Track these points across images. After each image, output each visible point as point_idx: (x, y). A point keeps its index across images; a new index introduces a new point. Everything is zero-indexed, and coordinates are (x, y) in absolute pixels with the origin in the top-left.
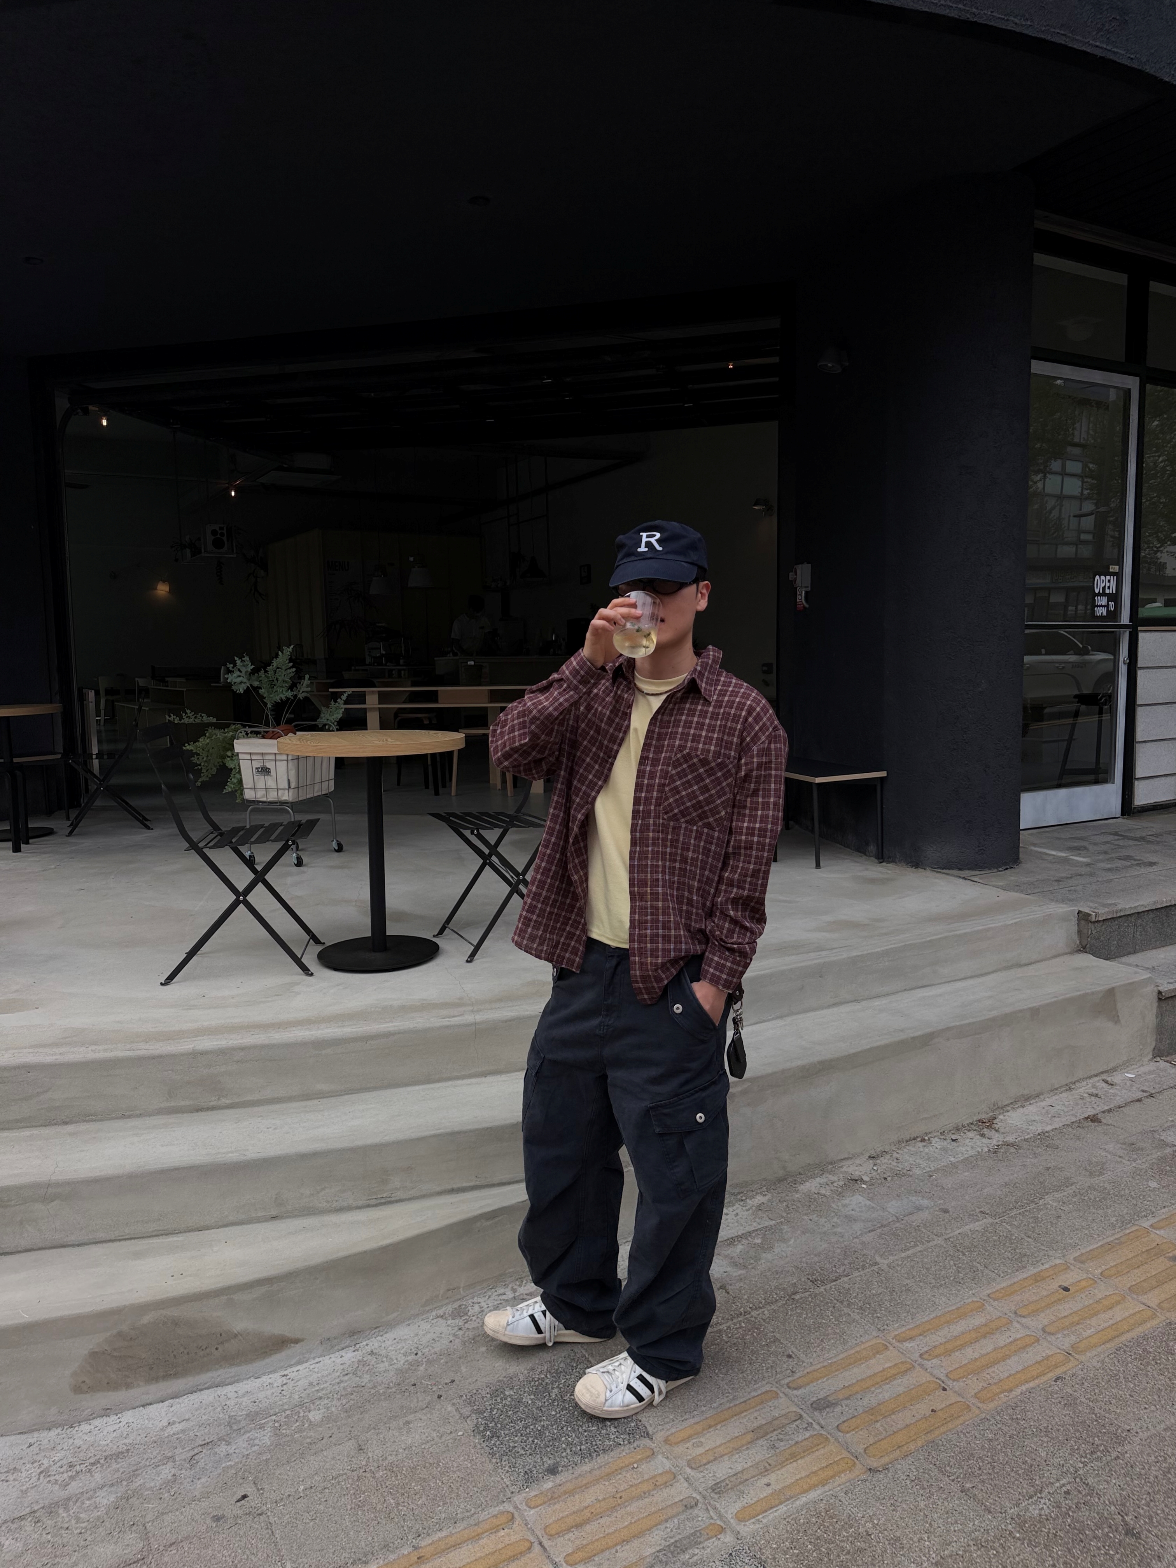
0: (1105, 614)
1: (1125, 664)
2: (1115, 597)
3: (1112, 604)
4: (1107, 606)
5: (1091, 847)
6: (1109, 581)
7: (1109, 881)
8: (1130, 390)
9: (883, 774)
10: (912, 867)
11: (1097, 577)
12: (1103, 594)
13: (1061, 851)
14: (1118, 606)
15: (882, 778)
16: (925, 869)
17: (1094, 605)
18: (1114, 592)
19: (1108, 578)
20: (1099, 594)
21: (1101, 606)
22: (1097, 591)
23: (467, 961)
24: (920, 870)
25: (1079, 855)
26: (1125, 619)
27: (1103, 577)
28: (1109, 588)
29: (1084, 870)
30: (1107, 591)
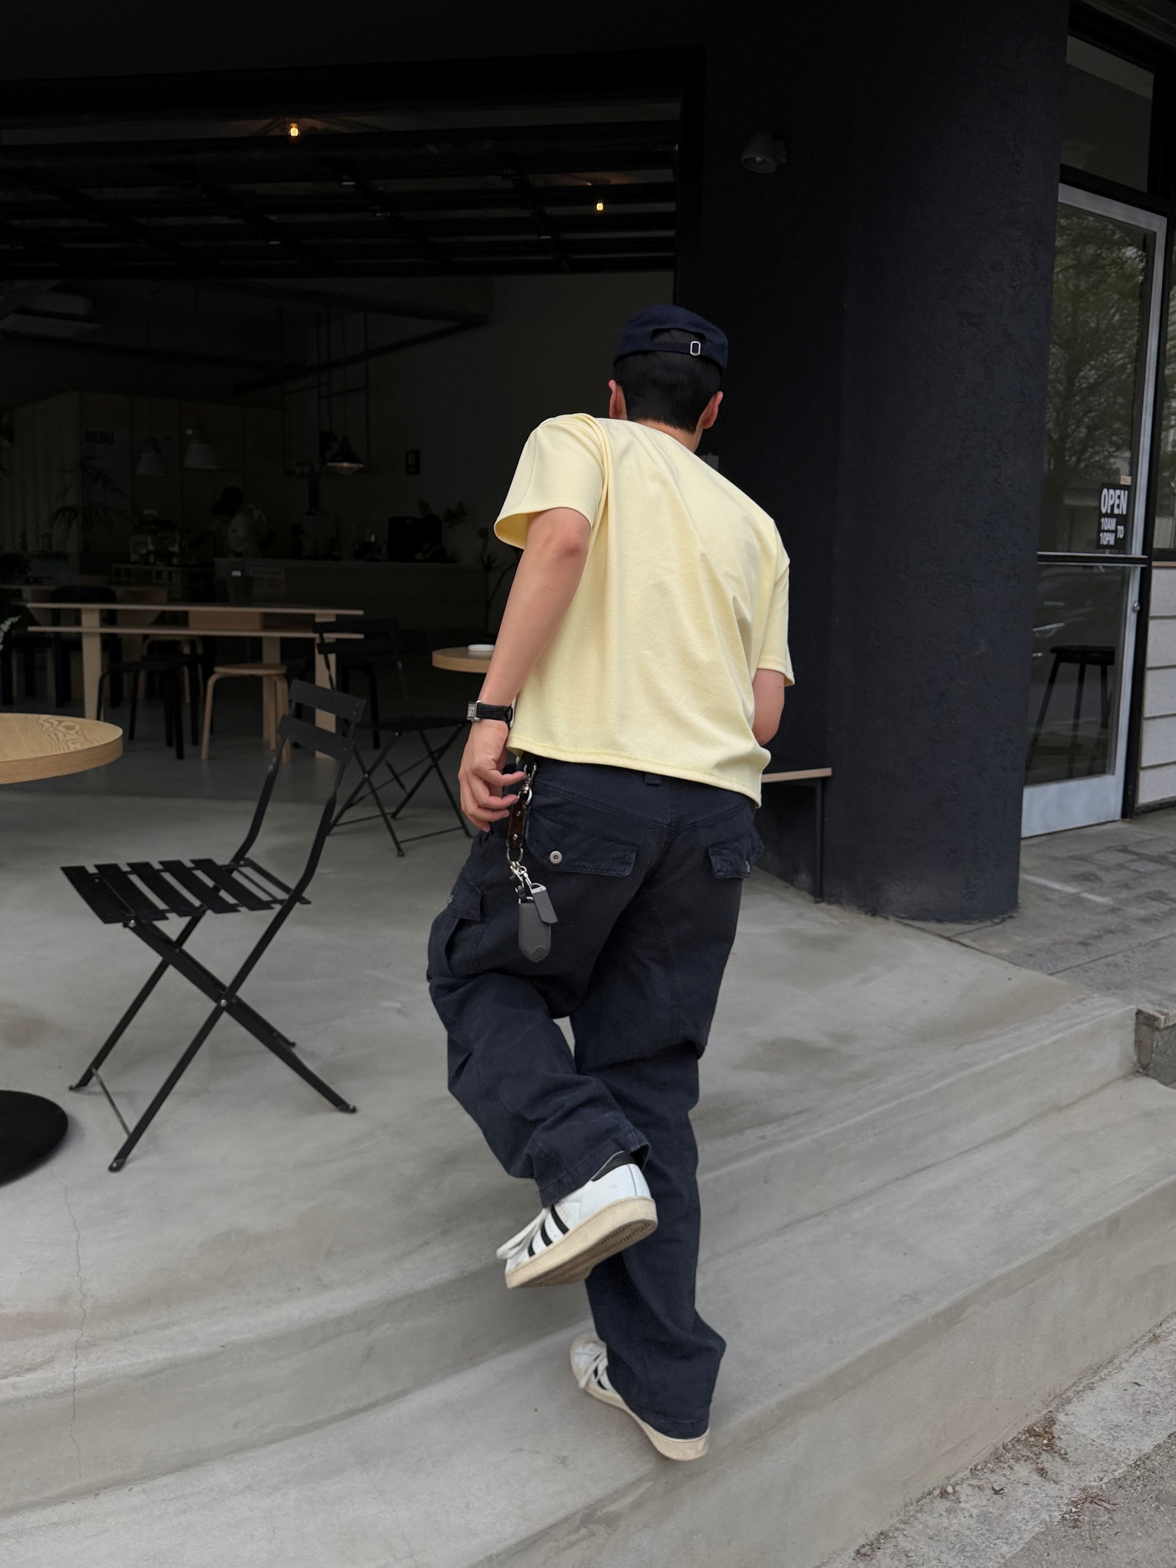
0: (1112, 542)
1: (1134, 611)
2: (1125, 520)
3: (1121, 528)
4: (1115, 531)
5: (1102, 874)
6: (1119, 497)
7: (1156, 944)
8: (1155, 233)
9: (826, 772)
10: (866, 913)
11: (1105, 491)
12: (1111, 515)
13: (1065, 882)
14: (1129, 532)
15: (824, 780)
16: (887, 918)
17: (1100, 530)
18: (1125, 513)
19: (1118, 492)
20: (1107, 515)
21: (1108, 531)
22: (1104, 511)
23: (112, 1169)
24: (879, 920)
25: (1092, 890)
26: (1136, 550)
27: (1111, 491)
28: (1118, 506)
29: (1112, 921)
30: (1116, 511)
